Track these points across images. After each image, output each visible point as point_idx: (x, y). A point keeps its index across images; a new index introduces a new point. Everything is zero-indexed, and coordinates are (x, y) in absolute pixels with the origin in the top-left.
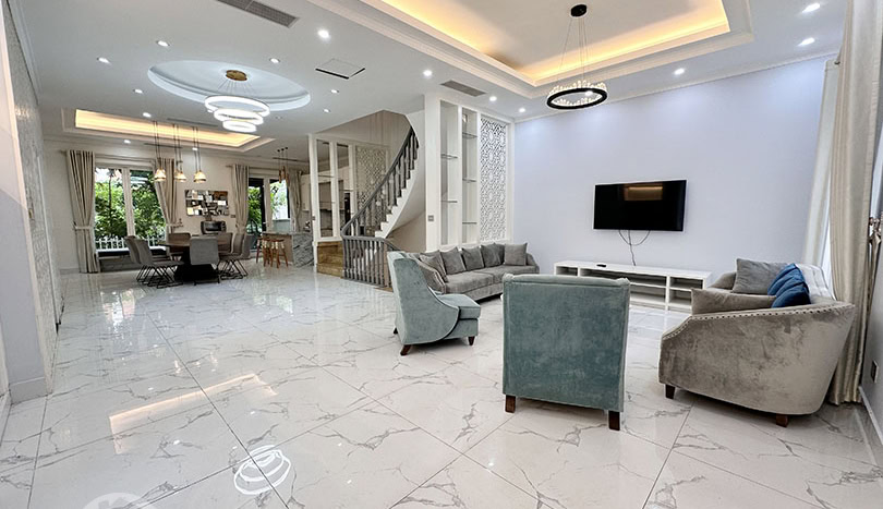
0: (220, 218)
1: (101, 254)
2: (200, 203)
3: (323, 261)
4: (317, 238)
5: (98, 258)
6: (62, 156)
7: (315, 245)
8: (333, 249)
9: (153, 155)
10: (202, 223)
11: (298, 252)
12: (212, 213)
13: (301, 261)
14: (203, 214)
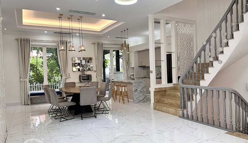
0: (88, 73)
1: (32, 95)
2: (79, 64)
3: (157, 101)
4: (153, 86)
5: (30, 97)
6: (16, 42)
7: (152, 90)
8: (163, 93)
9: (58, 39)
10: (80, 76)
11: (136, 93)
12: (85, 70)
13: (138, 99)
14: (80, 70)
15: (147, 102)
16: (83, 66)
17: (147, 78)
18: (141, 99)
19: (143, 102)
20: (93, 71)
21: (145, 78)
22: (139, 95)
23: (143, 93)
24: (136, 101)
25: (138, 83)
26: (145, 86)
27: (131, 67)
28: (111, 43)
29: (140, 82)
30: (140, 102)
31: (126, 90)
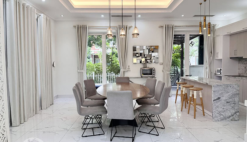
0: (152, 66)
2: (141, 54)
6: (74, 29)
10: (141, 69)
11: (217, 104)
12: (148, 62)
13: (221, 115)
14: (142, 62)
15: (238, 120)
16: (146, 56)
17: (244, 76)
18: (227, 114)
19: (232, 120)
20: (159, 63)
21: (240, 78)
22: (223, 107)
23: (233, 105)
24: (216, 117)
25: (224, 86)
26: (238, 92)
27: (217, 58)
28: (186, 25)
29: (227, 86)
30: (225, 118)
31: (201, 96)
